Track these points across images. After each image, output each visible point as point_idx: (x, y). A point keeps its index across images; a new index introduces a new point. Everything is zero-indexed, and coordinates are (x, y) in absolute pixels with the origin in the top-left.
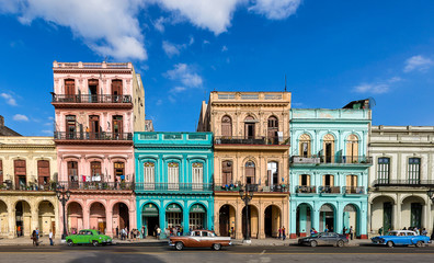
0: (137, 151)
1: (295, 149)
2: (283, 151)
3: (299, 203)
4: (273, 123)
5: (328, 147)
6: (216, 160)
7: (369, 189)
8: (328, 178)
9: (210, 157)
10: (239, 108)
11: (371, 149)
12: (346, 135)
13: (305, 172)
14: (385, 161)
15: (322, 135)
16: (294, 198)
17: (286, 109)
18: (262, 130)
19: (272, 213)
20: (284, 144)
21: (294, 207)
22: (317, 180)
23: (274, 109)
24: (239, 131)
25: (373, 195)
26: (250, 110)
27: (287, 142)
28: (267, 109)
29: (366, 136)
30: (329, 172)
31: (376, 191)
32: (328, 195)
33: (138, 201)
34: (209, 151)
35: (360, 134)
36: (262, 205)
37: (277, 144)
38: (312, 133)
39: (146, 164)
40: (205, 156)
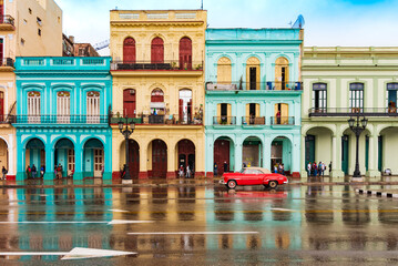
0: (19, 78)
1: (211, 73)
2: (197, 77)
3: (216, 137)
4: (185, 44)
5: (253, 72)
6: (114, 88)
7: (302, 121)
8: (253, 107)
9: (109, 84)
10: (143, 29)
11: (305, 73)
12: (273, 58)
13: (225, 100)
14: (319, 89)
15: (244, 59)
16: (210, 131)
17: (200, 29)
18: (171, 54)
19: (187, 150)
20: (198, 69)
21: (211, 141)
22: (239, 110)
23: (187, 29)
24: (143, 54)
25: (307, 127)
26: (158, 31)
27: (200, 69)
28: (178, 29)
29: (298, 59)
30: (253, 100)
31: (311, 121)
32: (252, 126)
33: (19, 136)
34: (108, 78)
35: (290, 56)
36: (171, 139)
37: (190, 69)
38: (233, 56)
39: (30, 94)
40: (103, 84)
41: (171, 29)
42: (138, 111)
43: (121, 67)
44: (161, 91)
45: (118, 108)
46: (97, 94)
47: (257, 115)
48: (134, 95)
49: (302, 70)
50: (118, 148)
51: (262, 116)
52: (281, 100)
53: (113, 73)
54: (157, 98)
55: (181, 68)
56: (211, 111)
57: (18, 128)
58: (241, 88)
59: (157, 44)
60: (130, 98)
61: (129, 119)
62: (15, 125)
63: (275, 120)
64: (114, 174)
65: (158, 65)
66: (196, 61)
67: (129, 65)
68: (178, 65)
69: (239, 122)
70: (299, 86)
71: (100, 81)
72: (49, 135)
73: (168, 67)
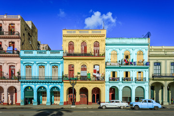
0: (22, 60)
1: (108, 57)
2: (103, 59)
3: (110, 86)
4: (97, 44)
5: (127, 57)
6: (64, 64)
7: (149, 79)
8: (127, 73)
9: (62, 63)
10: (78, 38)
11: (150, 58)
12: (136, 51)
13: (114, 70)
14: (158, 64)
15: (123, 51)
16: (108, 84)
17: (103, 38)
18: (90, 49)
19: (97, 92)
20: (102, 56)
21: (108, 88)
22: (121, 74)
23: (97, 38)
24: (78, 49)
25: (152, 82)
26: (84, 39)
27: (104, 55)
28: (93, 38)
29: (147, 52)
30: (127, 70)
31: (153, 80)
33: (22, 85)
34: (62, 60)
35: (144, 50)
36: (90, 87)
37: (99, 56)
38: (118, 50)
39: (27, 67)
40: (60, 63)
41: (90, 38)
42: (75, 74)
43: (69, 55)
44: (86, 66)
45: (66, 72)
46: (57, 67)
47: (129, 77)
48: (73, 67)
49: (149, 56)
50: (66, 91)
51: (131, 77)
52: (140, 70)
53: (64, 58)
54: (84, 68)
55: (95, 56)
56: (108, 74)
57: (22, 82)
58: (122, 64)
59: (84, 45)
60: (71, 69)
61: (70, 77)
62: (20, 81)
63: (137, 79)
64: (65, 102)
65: (85, 54)
66: (101, 52)
67: (71, 55)
68: (93, 54)
69: (121, 80)
70: (148, 64)
71: (58, 61)
72: (35, 85)
73: (89, 55)
